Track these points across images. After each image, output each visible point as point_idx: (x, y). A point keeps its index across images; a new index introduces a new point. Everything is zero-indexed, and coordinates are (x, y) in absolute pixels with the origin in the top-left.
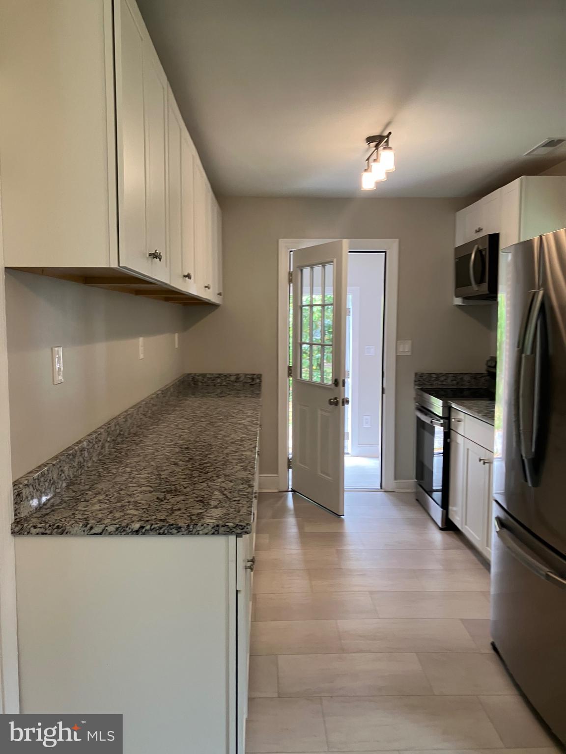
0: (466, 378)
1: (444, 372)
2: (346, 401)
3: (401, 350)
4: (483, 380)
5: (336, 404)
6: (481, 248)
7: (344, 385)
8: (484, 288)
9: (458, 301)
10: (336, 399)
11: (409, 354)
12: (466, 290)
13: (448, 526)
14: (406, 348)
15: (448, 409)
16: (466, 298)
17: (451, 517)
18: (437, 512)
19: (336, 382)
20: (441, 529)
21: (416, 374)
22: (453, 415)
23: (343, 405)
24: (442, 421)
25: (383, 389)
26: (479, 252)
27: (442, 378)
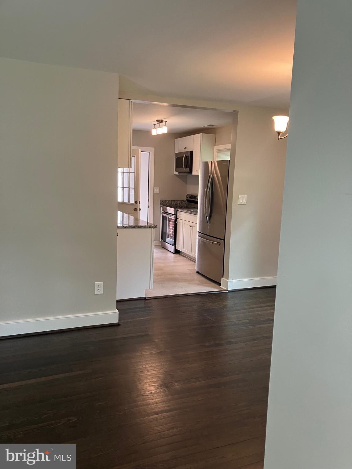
0: (178, 202)
1: (171, 200)
2: (140, 210)
3: (155, 191)
4: (184, 203)
5: (136, 210)
6: (186, 155)
7: (139, 203)
8: (188, 169)
9: (176, 173)
10: (136, 208)
11: (158, 193)
12: (181, 170)
13: (177, 252)
14: (157, 190)
15: (176, 211)
16: (179, 172)
17: (177, 249)
18: (171, 248)
19: (136, 202)
20: (173, 253)
21: (161, 200)
22: (178, 213)
23: (139, 211)
24: (174, 216)
25: (148, 206)
26: (186, 157)
27: (170, 202)
